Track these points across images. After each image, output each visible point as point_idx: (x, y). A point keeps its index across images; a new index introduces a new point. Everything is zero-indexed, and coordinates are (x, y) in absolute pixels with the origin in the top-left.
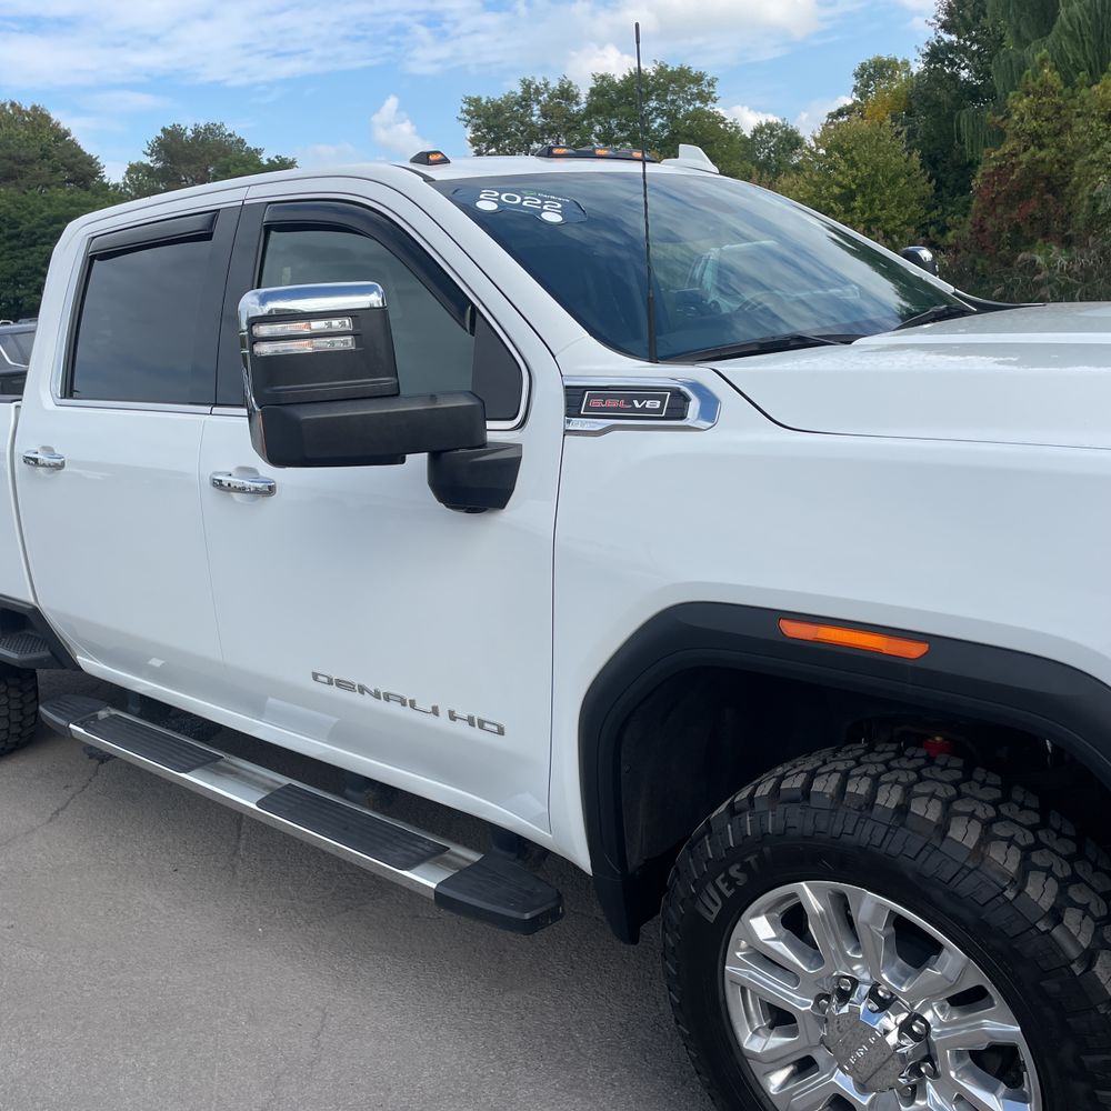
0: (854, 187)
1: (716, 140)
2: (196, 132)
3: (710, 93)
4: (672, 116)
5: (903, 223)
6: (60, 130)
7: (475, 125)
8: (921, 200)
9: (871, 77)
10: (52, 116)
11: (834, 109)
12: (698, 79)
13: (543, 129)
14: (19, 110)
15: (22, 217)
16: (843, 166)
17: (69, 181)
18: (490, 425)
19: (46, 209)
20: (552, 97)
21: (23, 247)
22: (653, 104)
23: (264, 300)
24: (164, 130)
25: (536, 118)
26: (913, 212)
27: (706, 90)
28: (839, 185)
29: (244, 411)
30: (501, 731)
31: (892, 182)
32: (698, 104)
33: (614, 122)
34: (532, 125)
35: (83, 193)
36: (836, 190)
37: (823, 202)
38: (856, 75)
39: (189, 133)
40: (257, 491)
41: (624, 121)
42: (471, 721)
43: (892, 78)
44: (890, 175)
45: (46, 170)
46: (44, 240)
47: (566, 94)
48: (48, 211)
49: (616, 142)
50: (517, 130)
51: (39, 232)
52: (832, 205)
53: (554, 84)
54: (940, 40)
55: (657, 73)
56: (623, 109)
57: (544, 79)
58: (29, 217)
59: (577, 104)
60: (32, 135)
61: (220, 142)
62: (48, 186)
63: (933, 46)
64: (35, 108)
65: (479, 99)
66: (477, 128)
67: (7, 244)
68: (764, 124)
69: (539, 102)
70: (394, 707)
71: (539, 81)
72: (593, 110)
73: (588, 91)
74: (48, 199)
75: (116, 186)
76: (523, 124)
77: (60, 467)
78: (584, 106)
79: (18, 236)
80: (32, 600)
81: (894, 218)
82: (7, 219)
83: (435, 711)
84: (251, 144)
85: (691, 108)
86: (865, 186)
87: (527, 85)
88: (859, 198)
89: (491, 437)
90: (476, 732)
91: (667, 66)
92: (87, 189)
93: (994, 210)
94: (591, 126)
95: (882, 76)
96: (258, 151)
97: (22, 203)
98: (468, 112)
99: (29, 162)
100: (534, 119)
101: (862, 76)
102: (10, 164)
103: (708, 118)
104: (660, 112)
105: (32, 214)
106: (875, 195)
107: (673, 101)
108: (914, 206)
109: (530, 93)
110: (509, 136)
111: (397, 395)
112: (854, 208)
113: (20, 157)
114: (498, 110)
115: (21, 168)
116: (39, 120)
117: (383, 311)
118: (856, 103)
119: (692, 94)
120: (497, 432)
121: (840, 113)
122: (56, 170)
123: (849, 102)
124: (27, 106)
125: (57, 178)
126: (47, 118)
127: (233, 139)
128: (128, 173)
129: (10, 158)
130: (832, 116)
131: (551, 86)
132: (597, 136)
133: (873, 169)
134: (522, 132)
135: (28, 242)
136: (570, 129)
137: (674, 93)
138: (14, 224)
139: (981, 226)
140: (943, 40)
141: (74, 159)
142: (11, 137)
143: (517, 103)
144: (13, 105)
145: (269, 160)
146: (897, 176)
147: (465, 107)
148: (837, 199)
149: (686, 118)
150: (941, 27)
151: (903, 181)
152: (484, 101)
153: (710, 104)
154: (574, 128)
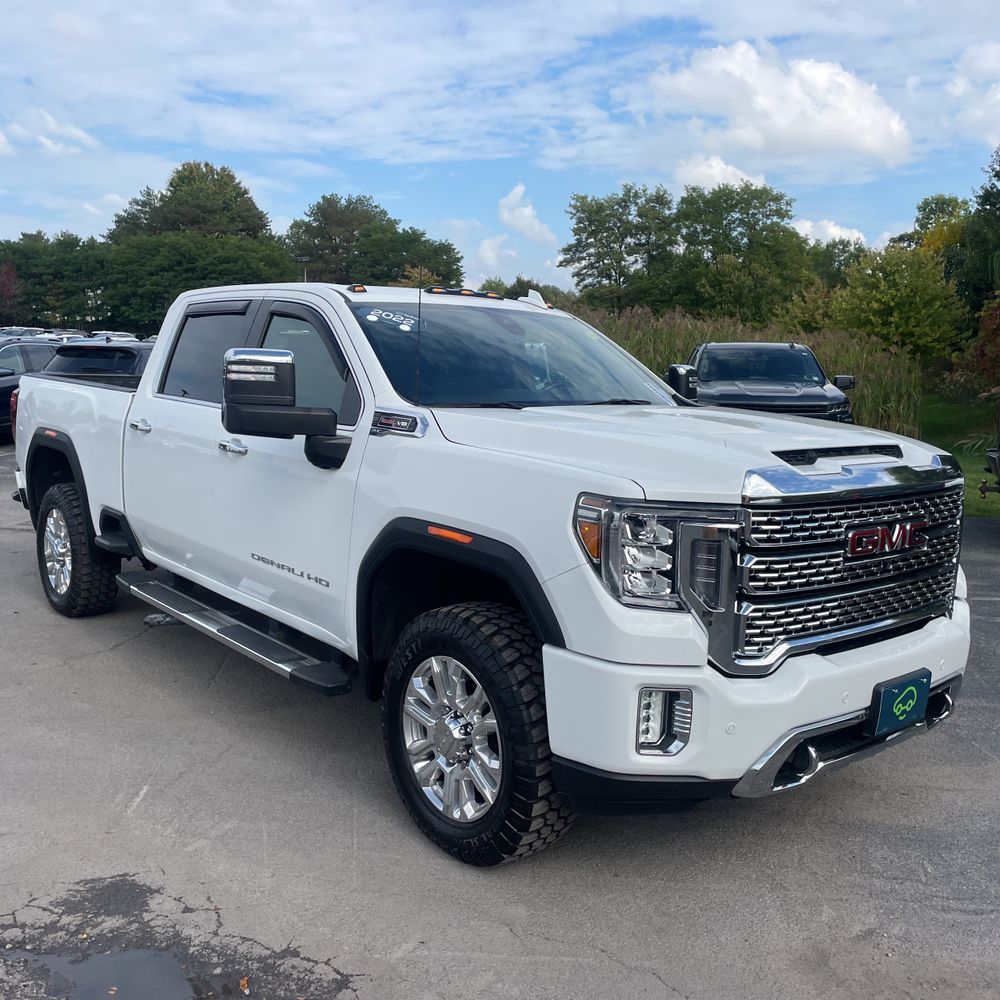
0: (892, 304)
1: (788, 251)
2: (349, 201)
3: (787, 211)
4: (751, 227)
5: (934, 340)
6: (241, 188)
7: (579, 218)
8: (953, 323)
9: (932, 211)
10: (236, 176)
11: (897, 235)
12: (778, 199)
13: (636, 227)
14: (212, 170)
15: (199, 255)
16: (883, 285)
17: (242, 230)
18: (338, 426)
19: (220, 251)
20: (648, 201)
21: (196, 279)
22: (737, 215)
23: (236, 353)
24: (323, 197)
25: (633, 216)
26: (945, 332)
27: (784, 208)
28: (878, 301)
29: (220, 406)
30: (328, 585)
31: (928, 304)
32: (775, 219)
33: (699, 228)
34: (628, 222)
35: (251, 240)
36: (875, 305)
37: (863, 315)
38: (919, 208)
39: (343, 202)
40: (240, 452)
41: (708, 227)
42: (316, 579)
43: (951, 214)
44: (927, 298)
45: (225, 220)
46: (213, 275)
47: (661, 200)
48: (220, 253)
49: (700, 244)
50: (615, 224)
51: (210, 268)
52: (872, 317)
53: (651, 191)
54: (993, 186)
55: (742, 190)
56: (710, 217)
57: (644, 185)
58: (204, 255)
59: (669, 209)
60: (218, 191)
61: (367, 212)
62: (224, 232)
63: (987, 190)
64: (223, 169)
65: (586, 197)
66: (580, 221)
67: (184, 276)
68: (837, 240)
69: (637, 204)
70: (284, 573)
71: (639, 187)
72: (682, 216)
73: (679, 199)
74: (223, 243)
75: (280, 238)
76: (620, 220)
77: (148, 431)
78: (675, 211)
79: (193, 270)
80: (122, 510)
81: (927, 335)
82: (187, 256)
83: (302, 575)
84: (392, 215)
85: (769, 222)
86: (904, 305)
87: (628, 190)
88: (895, 314)
89: (338, 432)
90: (317, 586)
91: (752, 185)
92: (255, 238)
93: (995, 339)
94: (678, 229)
95: (943, 211)
96: (396, 222)
97: (201, 244)
98: (575, 207)
99: (212, 212)
100: (630, 218)
101: (925, 210)
102: (198, 211)
103: (782, 231)
104: (742, 222)
105: (207, 253)
106: (912, 314)
107: (754, 215)
108: (947, 327)
109: (630, 196)
110: (608, 229)
111: (294, 405)
112: (892, 323)
113: (206, 207)
114: (600, 208)
115: (206, 216)
116: (226, 178)
117: (292, 366)
118: (916, 232)
119: (771, 210)
120: (342, 430)
121: (901, 238)
122: (232, 220)
123: (910, 230)
124: (218, 167)
125: (233, 227)
126: (232, 178)
127: (378, 210)
128: (292, 227)
129: (198, 207)
130: (893, 240)
131: (648, 192)
132: (682, 237)
133: (912, 291)
134: (618, 228)
135: (201, 276)
136: (661, 229)
137: (756, 208)
138: (192, 260)
139: (982, 351)
140: (995, 187)
141: (247, 213)
142: (201, 190)
143: (619, 204)
144: (206, 165)
145: (404, 230)
146: (934, 299)
147: (573, 202)
148: (875, 313)
149: (762, 229)
150: (995, 176)
151: (938, 303)
152: (589, 199)
153: (786, 220)
154: (664, 229)
